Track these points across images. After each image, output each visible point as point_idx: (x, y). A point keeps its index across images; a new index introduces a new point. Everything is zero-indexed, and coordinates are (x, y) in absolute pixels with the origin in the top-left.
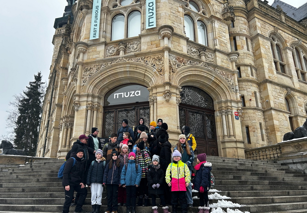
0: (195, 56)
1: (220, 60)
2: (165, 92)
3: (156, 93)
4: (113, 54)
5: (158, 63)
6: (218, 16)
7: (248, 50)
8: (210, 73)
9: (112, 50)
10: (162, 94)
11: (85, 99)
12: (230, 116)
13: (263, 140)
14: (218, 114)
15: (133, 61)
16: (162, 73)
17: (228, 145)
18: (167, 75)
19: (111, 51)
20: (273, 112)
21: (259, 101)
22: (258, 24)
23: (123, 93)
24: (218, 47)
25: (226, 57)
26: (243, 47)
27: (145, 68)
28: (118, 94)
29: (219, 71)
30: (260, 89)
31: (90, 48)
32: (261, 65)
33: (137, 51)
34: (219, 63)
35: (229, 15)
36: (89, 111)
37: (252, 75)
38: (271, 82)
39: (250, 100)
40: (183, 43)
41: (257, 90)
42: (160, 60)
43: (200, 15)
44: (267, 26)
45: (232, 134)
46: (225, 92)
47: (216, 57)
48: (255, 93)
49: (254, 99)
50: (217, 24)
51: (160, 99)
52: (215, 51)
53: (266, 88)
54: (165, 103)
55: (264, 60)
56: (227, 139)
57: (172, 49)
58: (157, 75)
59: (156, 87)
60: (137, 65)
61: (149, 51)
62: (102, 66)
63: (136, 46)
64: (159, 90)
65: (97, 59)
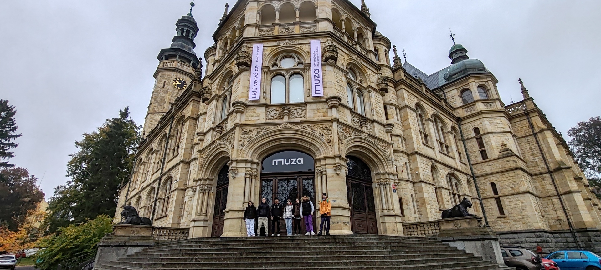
0: (357, 126)
1: (378, 131)
2: (335, 164)
3: (326, 165)
4: (275, 118)
5: (326, 133)
6: (374, 86)
7: (398, 120)
8: (371, 144)
9: (274, 113)
10: (332, 166)
11: (243, 165)
12: (388, 188)
13: (415, 213)
14: (377, 186)
15: (299, 127)
16: (331, 144)
17: (387, 219)
18: (336, 146)
19: (272, 114)
20: (423, 184)
21: (410, 172)
22: (406, 94)
23: (283, 160)
24: (375, 118)
25: (382, 128)
26: (393, 117)
27: (312, 137)
28: (277, 161)
29: (377, 142)
30: (409, 160)
31: (249, 108)
32: (409, 136)
33: (301, 117)
34: (377, 135)
35: (384, 86)
36: (248, 179)
37: (403, 146)
38: (419, 154)
39: (402, 171)
40: (348, 112)
41: (407, 162)
42: (328, 129)
43: (359, 84)
44: (412, 97)
46: (382, 164)
47: (374, 127)
48: (406, 163)
49: (405, 170)
50: (373, 94)
51: (330, 171)
52: (373, 121)
53: (415, 160)
54: (336, 176)
55: (412, 131)
56: (386, 213)
57: (340, 120)
58: (326, 146)
59: (325, 158)
60: (303, 133)
61: (316, 119)
62: (264, 130)
63: (300, 112)
64: (328, 161)
65: (258, 122)
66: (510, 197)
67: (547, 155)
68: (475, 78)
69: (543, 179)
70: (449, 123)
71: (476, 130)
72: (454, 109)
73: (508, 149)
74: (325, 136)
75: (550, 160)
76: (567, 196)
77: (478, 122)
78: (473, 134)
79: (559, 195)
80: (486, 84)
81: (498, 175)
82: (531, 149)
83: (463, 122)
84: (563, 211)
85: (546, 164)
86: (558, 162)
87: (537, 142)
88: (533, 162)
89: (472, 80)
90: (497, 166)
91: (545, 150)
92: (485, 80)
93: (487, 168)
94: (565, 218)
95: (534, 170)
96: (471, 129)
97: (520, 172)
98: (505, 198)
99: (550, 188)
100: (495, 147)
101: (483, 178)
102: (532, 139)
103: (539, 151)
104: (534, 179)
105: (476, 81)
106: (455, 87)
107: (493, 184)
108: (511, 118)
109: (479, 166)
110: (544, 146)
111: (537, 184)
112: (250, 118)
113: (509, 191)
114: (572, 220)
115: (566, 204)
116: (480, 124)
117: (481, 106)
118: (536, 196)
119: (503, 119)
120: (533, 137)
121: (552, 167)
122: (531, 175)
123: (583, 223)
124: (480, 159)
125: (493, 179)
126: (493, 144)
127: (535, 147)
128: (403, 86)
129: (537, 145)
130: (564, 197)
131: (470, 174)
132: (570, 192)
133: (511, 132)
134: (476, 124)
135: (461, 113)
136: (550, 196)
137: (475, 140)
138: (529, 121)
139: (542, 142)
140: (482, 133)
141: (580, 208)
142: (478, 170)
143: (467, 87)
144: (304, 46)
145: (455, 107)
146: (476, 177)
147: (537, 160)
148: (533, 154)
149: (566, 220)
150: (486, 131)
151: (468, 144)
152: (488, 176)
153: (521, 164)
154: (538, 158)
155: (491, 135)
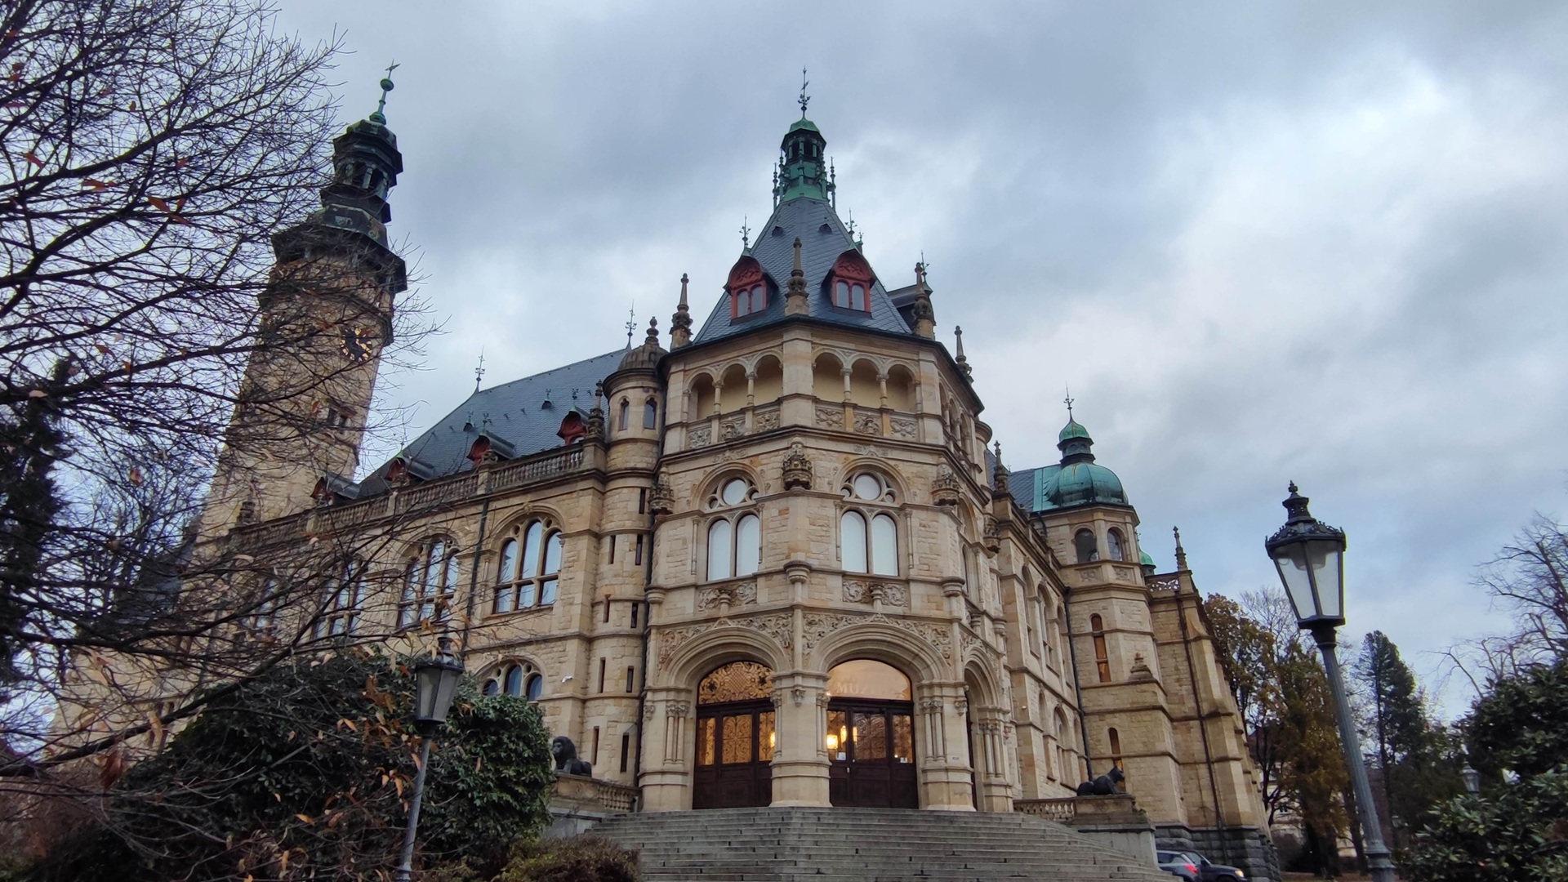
0: (971, 626)
1: (989, 631)
2: (957, 697)
3: (942, 697)
4: (858, 600)
5: (942, 640)
8: (982, 658)
9: (856, 590)
10: (954, 700)
11: (812, 682)
12: (996, 738)
14: (979, 732)
15: (901, 625)
16: (949, 661)
17: (995, 791)
19: (852, 592)
20: (1032, 730)
22: (1013, 551)
25: (991, 624)
27: (920, 645)
29: (988, 654)
31: (814, 575)
33: (903, 606)
34: (988, 639)
35: (996, 542)
36: (819, 709)
38: (1026, 671)
42: (944, 635)
44: (1019, 554)
45: (1000, 771)
46: (991, 693)
47: (985, 625)
48: (1009, 688)
50: (982, 557)
51: (948, 708)
52: (984, 613)
53: (1022, 683)
54: (957, 716)
56: (993, 780)
57: (959, 618)
58: (943, 664)
59: (941, 686)
60: (906, 636)
61: (925, 613)
62: (844, 622)
63: (898, 596)
64: (947, 691)
65: (831, 605)
66: (1138, 759)
67: (1201, 685)
68: (1106, 513)
69: (1189, 730)
70: (1056, 600)
71: (1096, 619)
72: (1060, 567)
73: (1145, 669)
74: (941, 647)
75: (1203, 695)
76: (1221, 764)
77: (1101, 604)
78: (1089, 628)
79: (1209, 762)
80: (1122, 527)
81: (1124, 716)
82: (1177, 669)
83: (1074, 599)
84: (1211, 792)
85: (1197, 702)
86: (1213, 702)
87: (1189, 659)
88: (1176, 694)
89: (1100, 515)
90: (1126, 697)
91: (1199, 675)
92: (1121, 520)
93: (1107, 700)
94: (1213, 804)
95: (1177, 711)
96: (1087, 617)
97: (1161, 715)
98: (1131, 760)
99: (1197, 747)
100: (1124, 661)
101: (1096, 718)
102: (1180, 649)
103: (1188, 676)
104: (1174, 728)
105: (1107, 518)
106: (1065, 521)
107: (1113, 733)
108: (1152, 603)
109: (1093, 694)
110: (1198, 668)
111: (1179, 738)
112: (817, 595)
113: (1139, 748)
114: (1224, 810)
115: (1218, 779)
116: (1104, 608)
117: (1109, 574)
118: (1176, 761)
119: (1143, 606)
120: (1183, 646)
121: (1206, 708)
122: (1171, 720)
123: (1238, 815)
124: (1096, 680)
125: (1116, 721)
126: (1123, 654)
127: (1184, 666)
128: (1010, 535)
129: (1186, 663)
130: (1216, 766)
131: (1076, 706)
132: (1226, 759)
133: (1151, 634)
134: (1098, 608)
135: (1073, 579)
136: (1195, 763)
137: (1091, 639)
138: (1180, 615)
139: (1195, 660)
140: (1105, 628)
141: (1236, 787)
142: (1091, 701)
143: (1089, 526)
144: (901, 466)
145: (1062, 563)
146: (1086, 714)
147: (1184, 693)
148: (1178, 680)
149: (1213, 809)
150: (1113, 627)
151: (1079, 645)
152: (1108, 716)
153: (1161, 700)
154: (1186, 689)
155: (1120, 635)
